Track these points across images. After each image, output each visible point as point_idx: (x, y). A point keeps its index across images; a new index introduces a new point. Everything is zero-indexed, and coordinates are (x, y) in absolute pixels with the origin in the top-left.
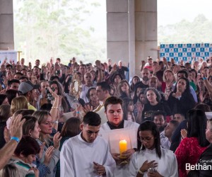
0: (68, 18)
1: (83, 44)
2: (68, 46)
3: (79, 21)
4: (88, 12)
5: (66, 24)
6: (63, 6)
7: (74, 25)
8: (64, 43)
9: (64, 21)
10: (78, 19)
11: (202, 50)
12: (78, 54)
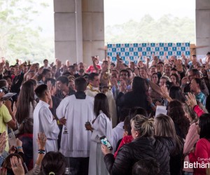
0: (17, 18)
1: (33, 44)
2: (17, 46)
3: (28, 21)
4: (36, 12)
5: (15, 24)
6: (11, 6)
7: (23, 25)
8: (12, 43)
9: (12, 21)
10: (27, 19)
11: (149, 49)
12: (27, 54)
